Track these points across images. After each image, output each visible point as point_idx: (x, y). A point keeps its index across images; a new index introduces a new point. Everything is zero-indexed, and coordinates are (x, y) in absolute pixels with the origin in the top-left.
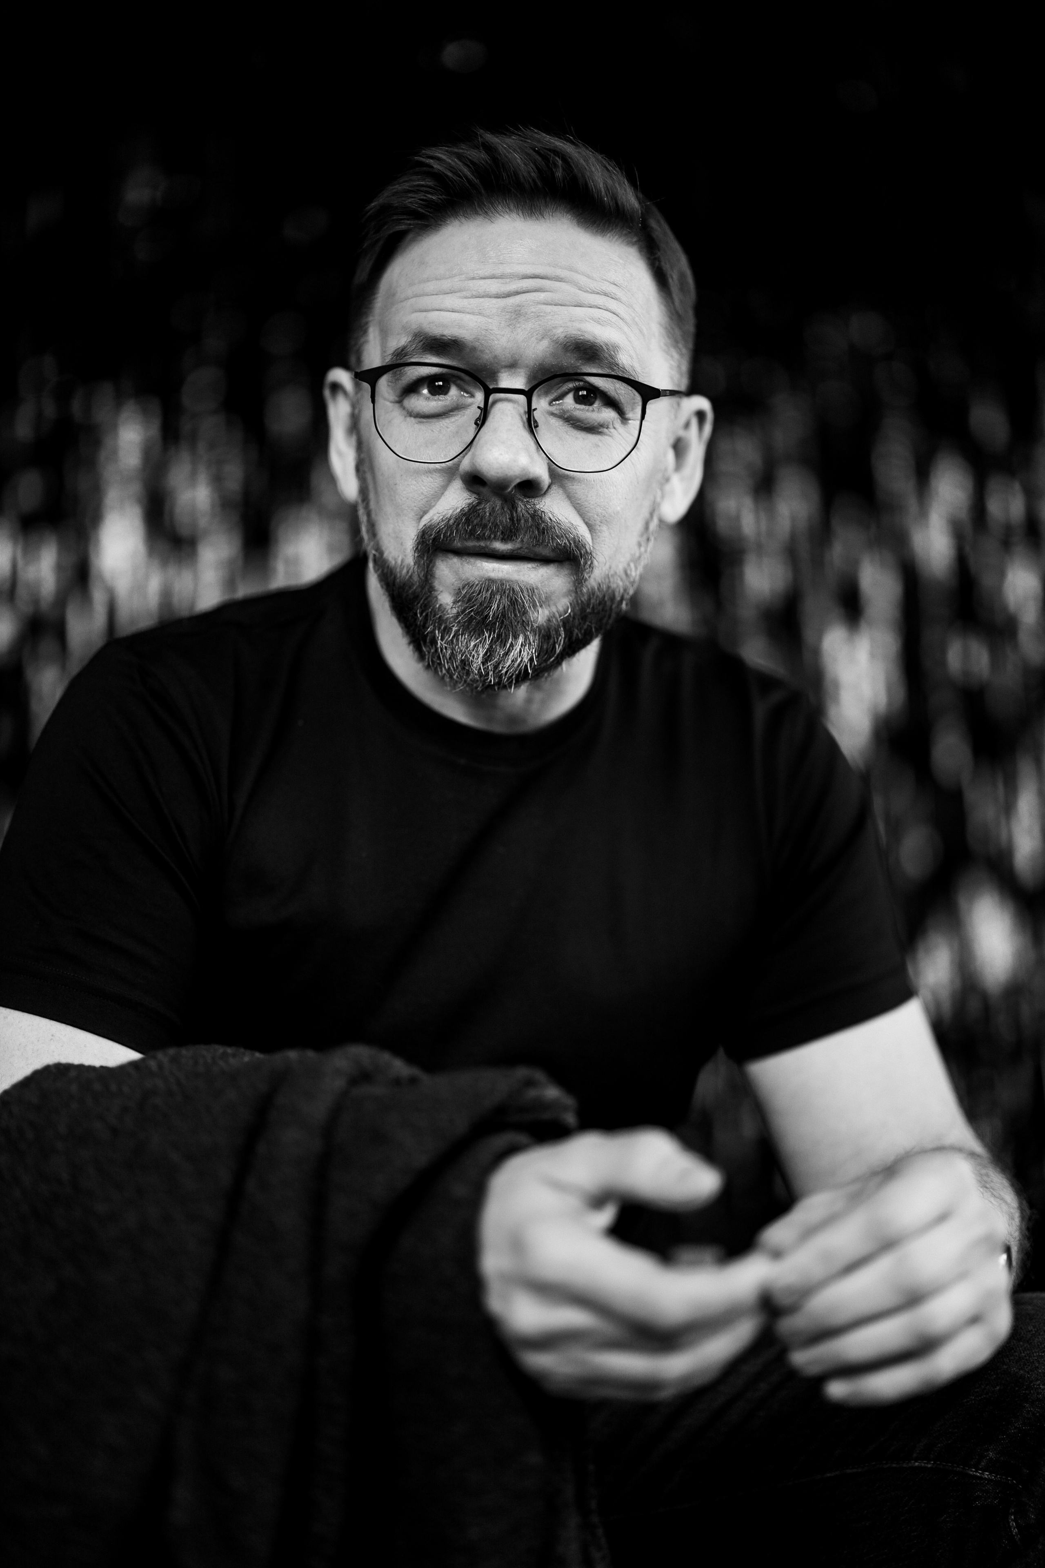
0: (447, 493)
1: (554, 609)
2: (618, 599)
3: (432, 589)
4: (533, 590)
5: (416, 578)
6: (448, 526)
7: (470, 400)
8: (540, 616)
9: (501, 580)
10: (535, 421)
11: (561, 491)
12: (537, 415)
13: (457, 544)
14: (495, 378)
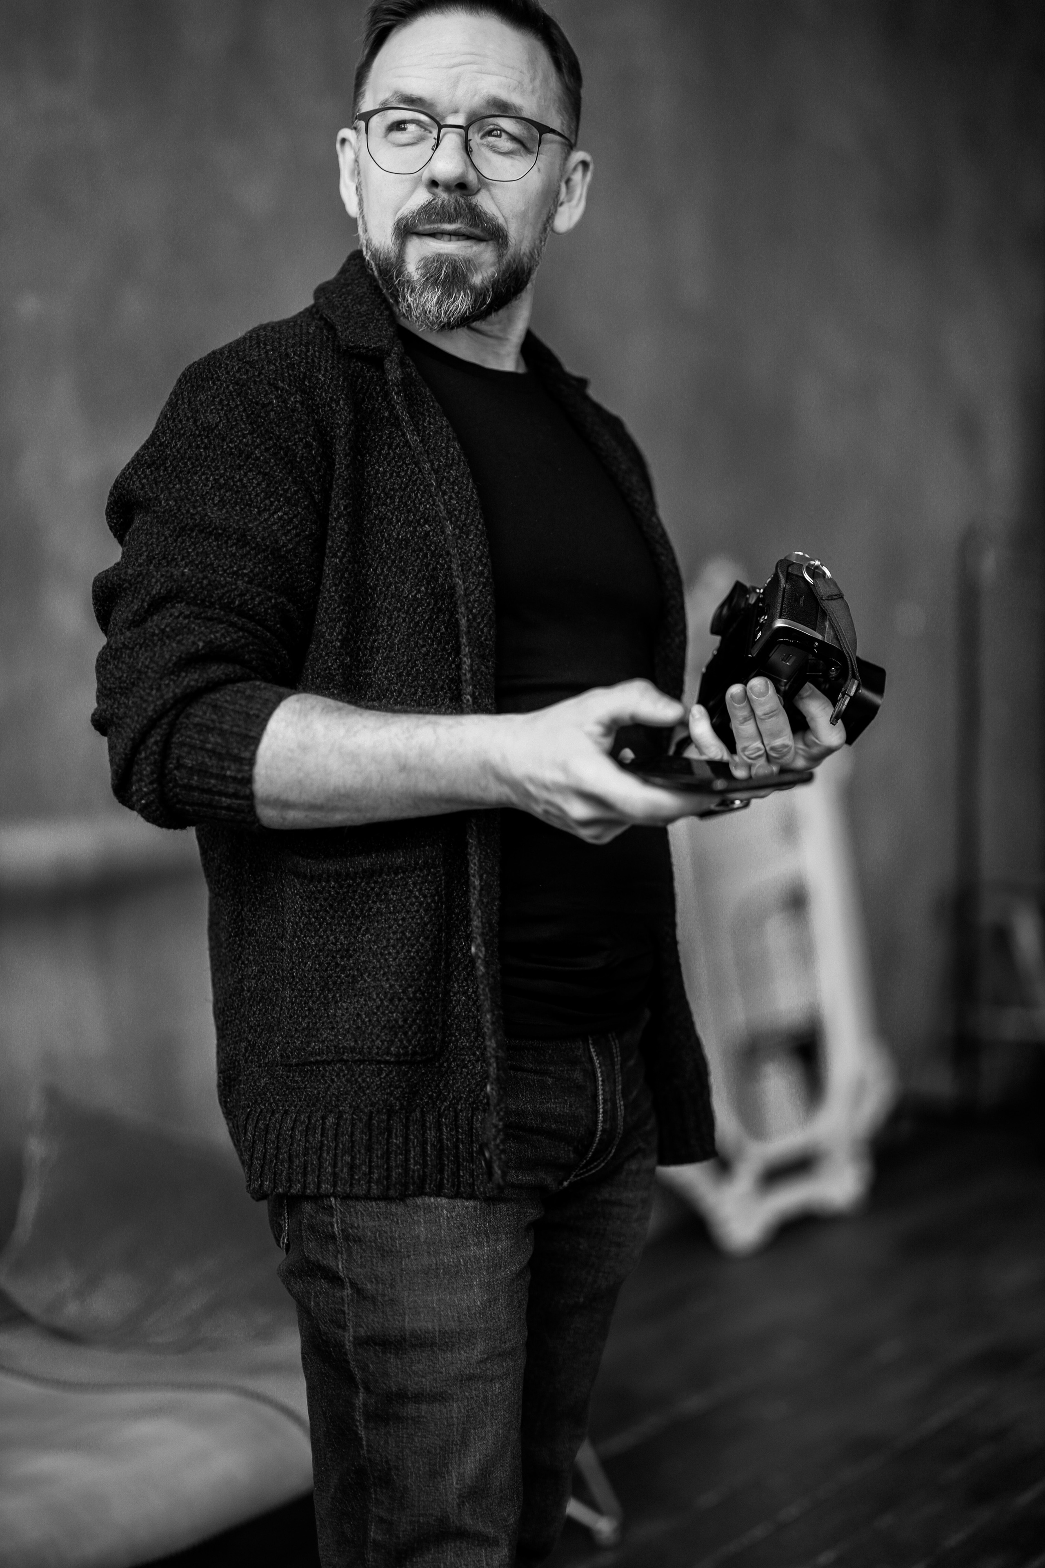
0: (413, 196)
1: (485, 275)
2: (527, 271)
3: (403, 261)
4: (469, 261)
5: (392, 254)
6: (414, 217)
7: (429, 135)
8: (477, 279)
9: (447, 254)
10: (470, 148)
11: (488, 193)
12: (472, 143)
13: (421, 228)
14: (443, 118)
